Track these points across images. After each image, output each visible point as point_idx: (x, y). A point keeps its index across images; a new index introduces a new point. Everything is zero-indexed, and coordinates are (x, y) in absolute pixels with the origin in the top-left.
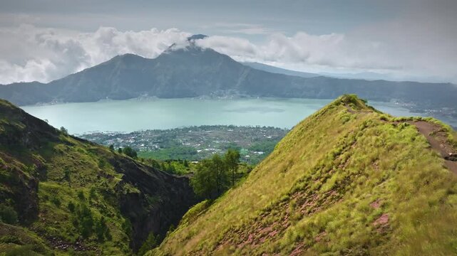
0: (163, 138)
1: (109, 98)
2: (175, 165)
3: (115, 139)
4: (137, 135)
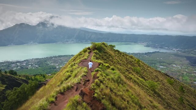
0: (40, 62)
1: (13, 44)
2: (38, 77)
3: (16, 64)
4: (27, 61)
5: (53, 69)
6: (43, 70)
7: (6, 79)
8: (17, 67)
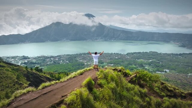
0: (71, 58)
1: (49, 41)
2: (62, 76)
3: (50, 58)
4: (59, 57)
5: (81, 66)
6: (73, 66)
7: (31, 76)
8: (51, 61)
